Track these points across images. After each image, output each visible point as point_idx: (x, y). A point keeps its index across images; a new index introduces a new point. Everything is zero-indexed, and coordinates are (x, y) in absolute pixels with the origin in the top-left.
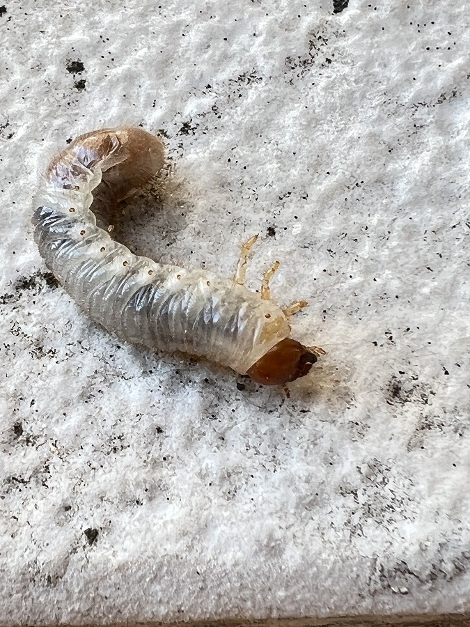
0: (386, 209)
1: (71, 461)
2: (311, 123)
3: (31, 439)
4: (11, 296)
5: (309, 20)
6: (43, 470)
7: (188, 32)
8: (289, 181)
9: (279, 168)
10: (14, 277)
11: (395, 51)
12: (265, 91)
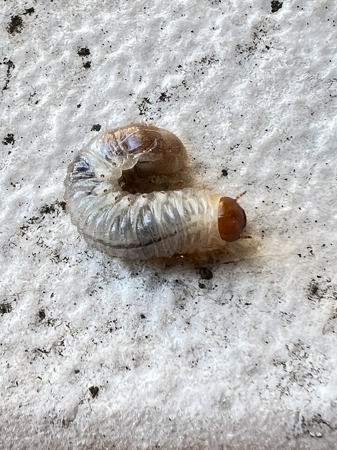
0: (308, 156)
1: (80, 338)
2: (255, 93)
3: (51, 322)
4: (37, 218)
5: (254, 17)
6: (59, 344)
7: (165, 26)
8: (238, 136)
9: (231, 126)
10: (40, 205)
11: (316, 40)
12: (221, 70)
